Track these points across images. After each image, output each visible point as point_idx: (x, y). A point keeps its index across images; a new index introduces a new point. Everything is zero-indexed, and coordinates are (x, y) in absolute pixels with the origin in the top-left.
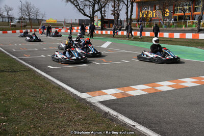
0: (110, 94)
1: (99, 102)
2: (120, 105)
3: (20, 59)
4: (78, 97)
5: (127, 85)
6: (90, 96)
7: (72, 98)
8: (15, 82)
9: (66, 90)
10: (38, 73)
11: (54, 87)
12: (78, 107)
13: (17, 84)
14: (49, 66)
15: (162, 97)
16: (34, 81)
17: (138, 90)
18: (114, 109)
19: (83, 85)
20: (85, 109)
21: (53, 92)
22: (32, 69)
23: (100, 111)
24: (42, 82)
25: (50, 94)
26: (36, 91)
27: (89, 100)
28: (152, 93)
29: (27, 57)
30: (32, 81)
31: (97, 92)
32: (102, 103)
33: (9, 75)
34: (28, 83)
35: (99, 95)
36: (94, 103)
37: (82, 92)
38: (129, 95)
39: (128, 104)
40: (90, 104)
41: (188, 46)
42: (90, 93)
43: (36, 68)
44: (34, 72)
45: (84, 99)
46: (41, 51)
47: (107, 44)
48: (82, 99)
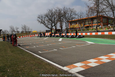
0: (79, 67)
3: (25, 49)
6: (69, 69)
7: (59, 71)
9: (54, 65)
10: (35, 56)
11: (46, 64)
13: (27, 63)
14: (39, 52)
16: (34, 61)
17: (92, 63)
19: (61, 61)
21: (47, 67)
22: (31, 54)
24: (39, 61)
26: (37, 67)
27: (70, 71)
28: (102, 64)
29: (27, 48)
31: (71, 66)
33: (22, 58)
34: (32, 62)
37: (63, 66)
41: (96, 38)
42: (68, 66)
43: (33, 53)
44: (33, 55)
45: (67, 71)
46: (33, 45)
47: (61, 39)
48: (65, 71)
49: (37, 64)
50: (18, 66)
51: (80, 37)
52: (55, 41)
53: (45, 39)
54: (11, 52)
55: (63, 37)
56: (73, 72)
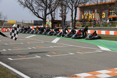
17: (82, 77)
19: (37, 73)
52: (45, 43)
53: (27, 37)
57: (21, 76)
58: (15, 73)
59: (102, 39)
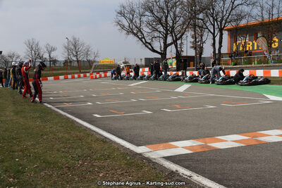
0: (182, 147)
1: (164, 158)
2: (198, 161)
3: (57, 108)
4: (131, 151)
5: (212, 135)
6: (150, 150)
7: (121, 154)
8: (42, 135)
9: (115, 143)
10: (77, 123)
11: (97, 139)
12: (130, 165)
13: (45, 137)
14: (96, 115)
15: (268, 150)
17: (229, 142)
18: (187, 167)
19: (142, 136)
20: (139, 167)
21: (95, 145)
22: (70, 119)
23: (163, 169)
24: (82, 134)
25: (90, 148)
26: (69, 146)
27: (147, 155)
28: (251, 145)
29: (67, 105)
30: (67, 133)
31: (162, 145)
32: (168, 158)
34: (61, 135)
35: (165, 148)
36: (154, 159)
37: (138, 145)
38: (213, 147)
39: (210, 160)
40: (149, 160)
42: (150, 146)
43: (76, 117)
44: (73, 122)
45: (140, 154)
46: (88, 98)
47: (184, 87)
48: (137, 154)
49: (72, 139)
50: (19, 141)
51: (253, 81)
52: (163, 92)
53: (132, 85)
54: (12, 114)
55: (193, 80)
56: (153, 157)
57: (111, 140)
58: (102, 136)
59: (273, 84)
